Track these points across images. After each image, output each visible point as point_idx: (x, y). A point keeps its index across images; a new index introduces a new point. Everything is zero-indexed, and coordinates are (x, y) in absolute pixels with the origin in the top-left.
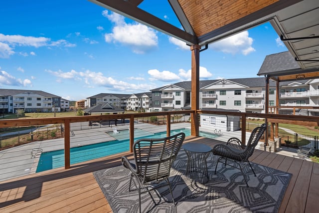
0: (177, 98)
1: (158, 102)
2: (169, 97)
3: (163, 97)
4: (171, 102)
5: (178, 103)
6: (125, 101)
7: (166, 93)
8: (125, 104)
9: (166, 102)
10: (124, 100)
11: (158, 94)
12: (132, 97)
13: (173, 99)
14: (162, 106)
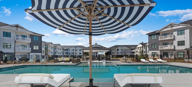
0: (179, 38)
1: (156, 45)
2: (168, 38)
3: (161, 38)
4: (172, 44)
5: (181, 43)
6: (134, 51)
7: (165, 34)
8: (134, 53)
9: (165, 43)
10: (133, 49)
11: (155, 36)
12: (139, 46)
13: (174, 39)
14: (159, 49)
